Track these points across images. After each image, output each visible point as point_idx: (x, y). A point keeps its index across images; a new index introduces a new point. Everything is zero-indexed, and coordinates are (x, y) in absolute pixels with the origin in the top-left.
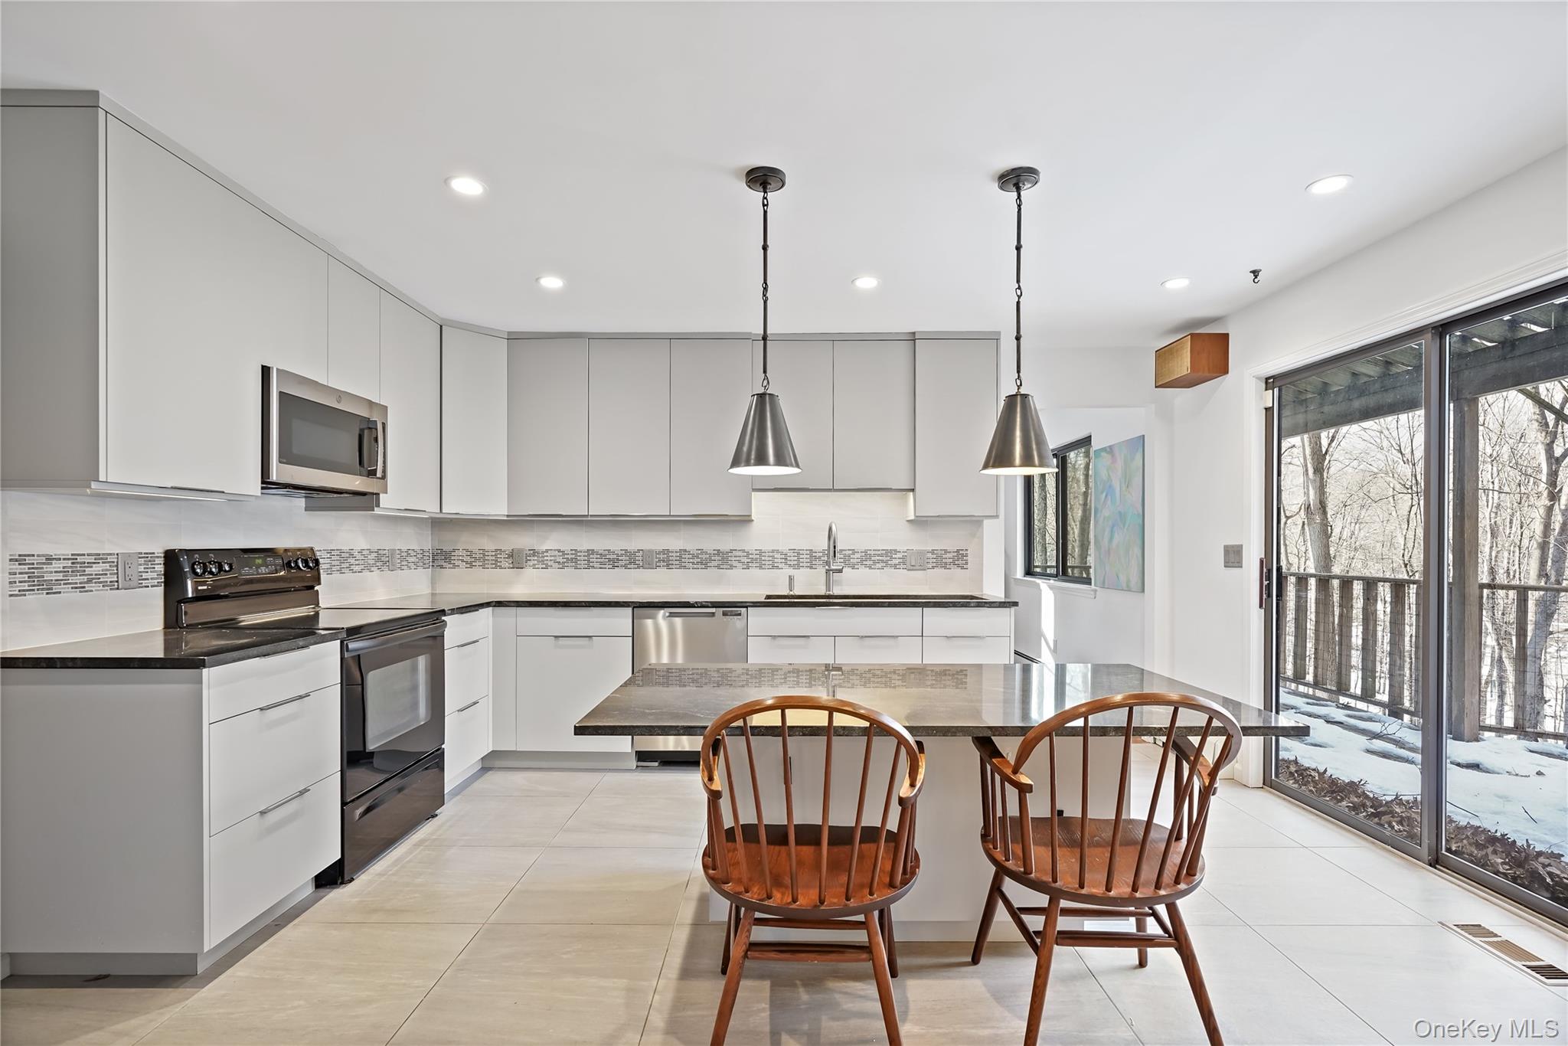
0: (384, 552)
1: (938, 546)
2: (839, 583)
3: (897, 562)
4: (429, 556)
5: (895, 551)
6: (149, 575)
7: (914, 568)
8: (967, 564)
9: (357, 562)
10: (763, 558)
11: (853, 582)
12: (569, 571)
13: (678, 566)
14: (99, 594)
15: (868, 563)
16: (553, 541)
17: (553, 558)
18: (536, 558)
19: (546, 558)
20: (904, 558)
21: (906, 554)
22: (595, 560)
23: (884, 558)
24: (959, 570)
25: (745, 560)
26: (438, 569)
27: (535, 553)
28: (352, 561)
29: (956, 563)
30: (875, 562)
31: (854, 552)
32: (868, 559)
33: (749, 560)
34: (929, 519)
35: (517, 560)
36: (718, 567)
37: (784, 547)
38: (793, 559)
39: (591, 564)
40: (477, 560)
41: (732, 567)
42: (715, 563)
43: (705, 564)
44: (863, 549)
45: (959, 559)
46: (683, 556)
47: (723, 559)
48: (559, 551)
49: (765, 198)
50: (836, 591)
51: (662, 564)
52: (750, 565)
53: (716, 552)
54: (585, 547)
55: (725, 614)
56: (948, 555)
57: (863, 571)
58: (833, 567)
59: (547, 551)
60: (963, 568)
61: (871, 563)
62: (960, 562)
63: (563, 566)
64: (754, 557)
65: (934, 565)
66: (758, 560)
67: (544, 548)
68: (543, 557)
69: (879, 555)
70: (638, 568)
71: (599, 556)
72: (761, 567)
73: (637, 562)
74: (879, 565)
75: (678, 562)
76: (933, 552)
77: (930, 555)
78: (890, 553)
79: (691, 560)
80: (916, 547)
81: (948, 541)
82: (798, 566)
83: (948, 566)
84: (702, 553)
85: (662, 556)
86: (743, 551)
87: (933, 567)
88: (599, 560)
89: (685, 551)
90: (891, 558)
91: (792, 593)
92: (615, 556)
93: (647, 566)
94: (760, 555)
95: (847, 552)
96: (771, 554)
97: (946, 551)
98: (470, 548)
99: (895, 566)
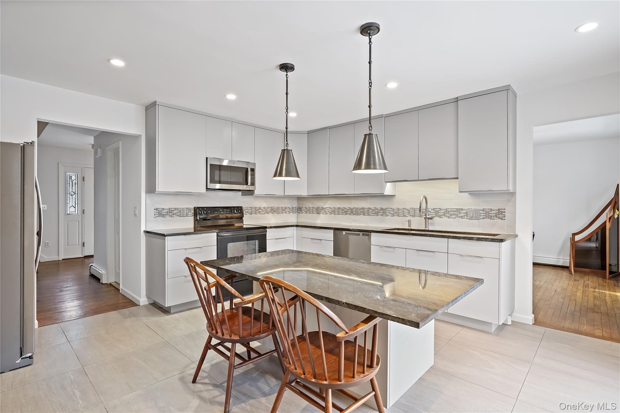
0: (275, 208)
1: (487, 207)
2: (432, 224)
3: (463, 215)
4: (296, 209)
5: (462, 209)
6: (190, 213)
7: (472, 218)
8: (504, 217)
9: (263, 211)
10: (399, 212)
11: (439, 224)
12: (333, 215)
13: (367, 214)
14: (176, 218)
15: (448, 215)
16: (329, 204)
17: (328, 210)
18: (323, 210)
19: (326, 210)
20: (466, 213)
21: (468, 211)
22: (340, 211)
23: (456, 213)
24: (500, 220)
25: (392, 212)
26: (298, 214)
27: (323, 208)
28: (261, 211)
29: (498, 216)
30: (451, 215)
31: (440, 209)
32: (447, 213)
33: (394, 213)
34: (481, 192)
35: (318, 211)
36: (382, 215)
37: (408, 207)
38: (412, 213)
39: (339, 213)
40: (309, 211)
41: (387, 215)
42: (381, 214)
43: (377, 214)
44: (445, 208)
45: (500, 214)
46: (369, 210)
47: (384, 212)
48: (330, 208)
49: (287, 75)
50: (431, 228)
51: (362, 213)
52: (394, 214)
53: (381, 209)
54: (337, 207)
55: (363, 235)
56: (493, 212)
57: (445, 219)
58: (428, 217)
59: (326, 208)
60: (502, 219)
61: (449, 215)
62: (500, 216)
63: (331, 213)
64: (396, 211)
65: (484, 217)
66: (397, 213)
67: (325, 207)
68: (325, 210)
69: (453, 211)
70: (354, 215)
71: (341, 210)
72: (398, 216)
73: (353, 213)
74: (453, 216)
75: (367, 213)
76: (483, 210)
77: (481, 212)
78: (459, 210)
79: (372, 212)
80: (473, 208)
81: (494, 205)
82: (414, 216)
83: (493, 218)
84: (376, 209)
85: (362, 210)
86: (392, 209)
87: (483, 218)
88: (342, 211)
89: (370, 208)
90: (460, 213)
91: (410, 228)
92: (346, 210)
93: (357, 214)
94: (398, 210)
95: (437, 210)
96: (403, 210)
97: (491, 210)
98: (306, 207)
99: (462, 217)
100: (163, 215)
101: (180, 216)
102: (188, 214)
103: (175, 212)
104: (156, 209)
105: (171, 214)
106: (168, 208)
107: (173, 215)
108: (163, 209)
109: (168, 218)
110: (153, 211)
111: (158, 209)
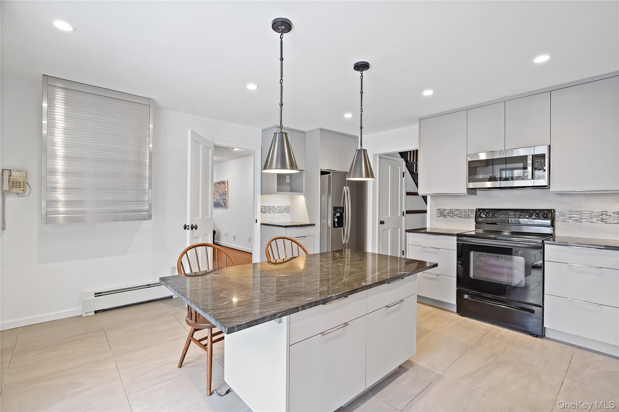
100: (445, 215)
101: (460, 217)
102: (470, 215)
103: (456, 213)
104: (439, 210)
105: (452, 215)
106: (449, 209)
107: (454, 215)
108: (445, 210)
109: (449, 218)
110: (436, 211)
111: (440, 210)
